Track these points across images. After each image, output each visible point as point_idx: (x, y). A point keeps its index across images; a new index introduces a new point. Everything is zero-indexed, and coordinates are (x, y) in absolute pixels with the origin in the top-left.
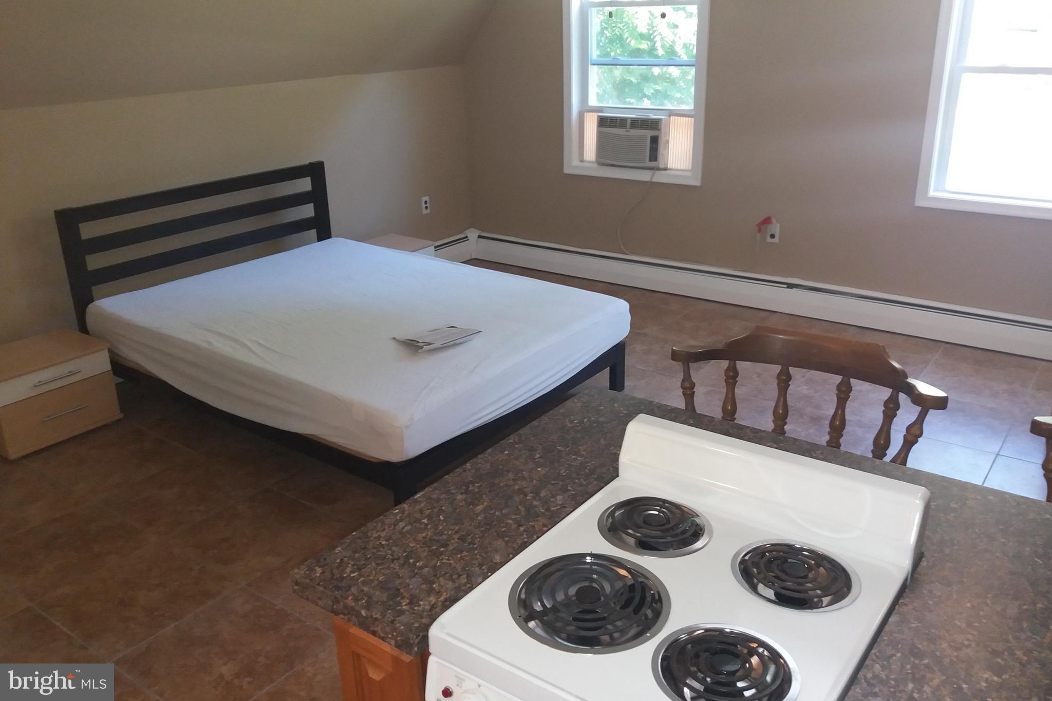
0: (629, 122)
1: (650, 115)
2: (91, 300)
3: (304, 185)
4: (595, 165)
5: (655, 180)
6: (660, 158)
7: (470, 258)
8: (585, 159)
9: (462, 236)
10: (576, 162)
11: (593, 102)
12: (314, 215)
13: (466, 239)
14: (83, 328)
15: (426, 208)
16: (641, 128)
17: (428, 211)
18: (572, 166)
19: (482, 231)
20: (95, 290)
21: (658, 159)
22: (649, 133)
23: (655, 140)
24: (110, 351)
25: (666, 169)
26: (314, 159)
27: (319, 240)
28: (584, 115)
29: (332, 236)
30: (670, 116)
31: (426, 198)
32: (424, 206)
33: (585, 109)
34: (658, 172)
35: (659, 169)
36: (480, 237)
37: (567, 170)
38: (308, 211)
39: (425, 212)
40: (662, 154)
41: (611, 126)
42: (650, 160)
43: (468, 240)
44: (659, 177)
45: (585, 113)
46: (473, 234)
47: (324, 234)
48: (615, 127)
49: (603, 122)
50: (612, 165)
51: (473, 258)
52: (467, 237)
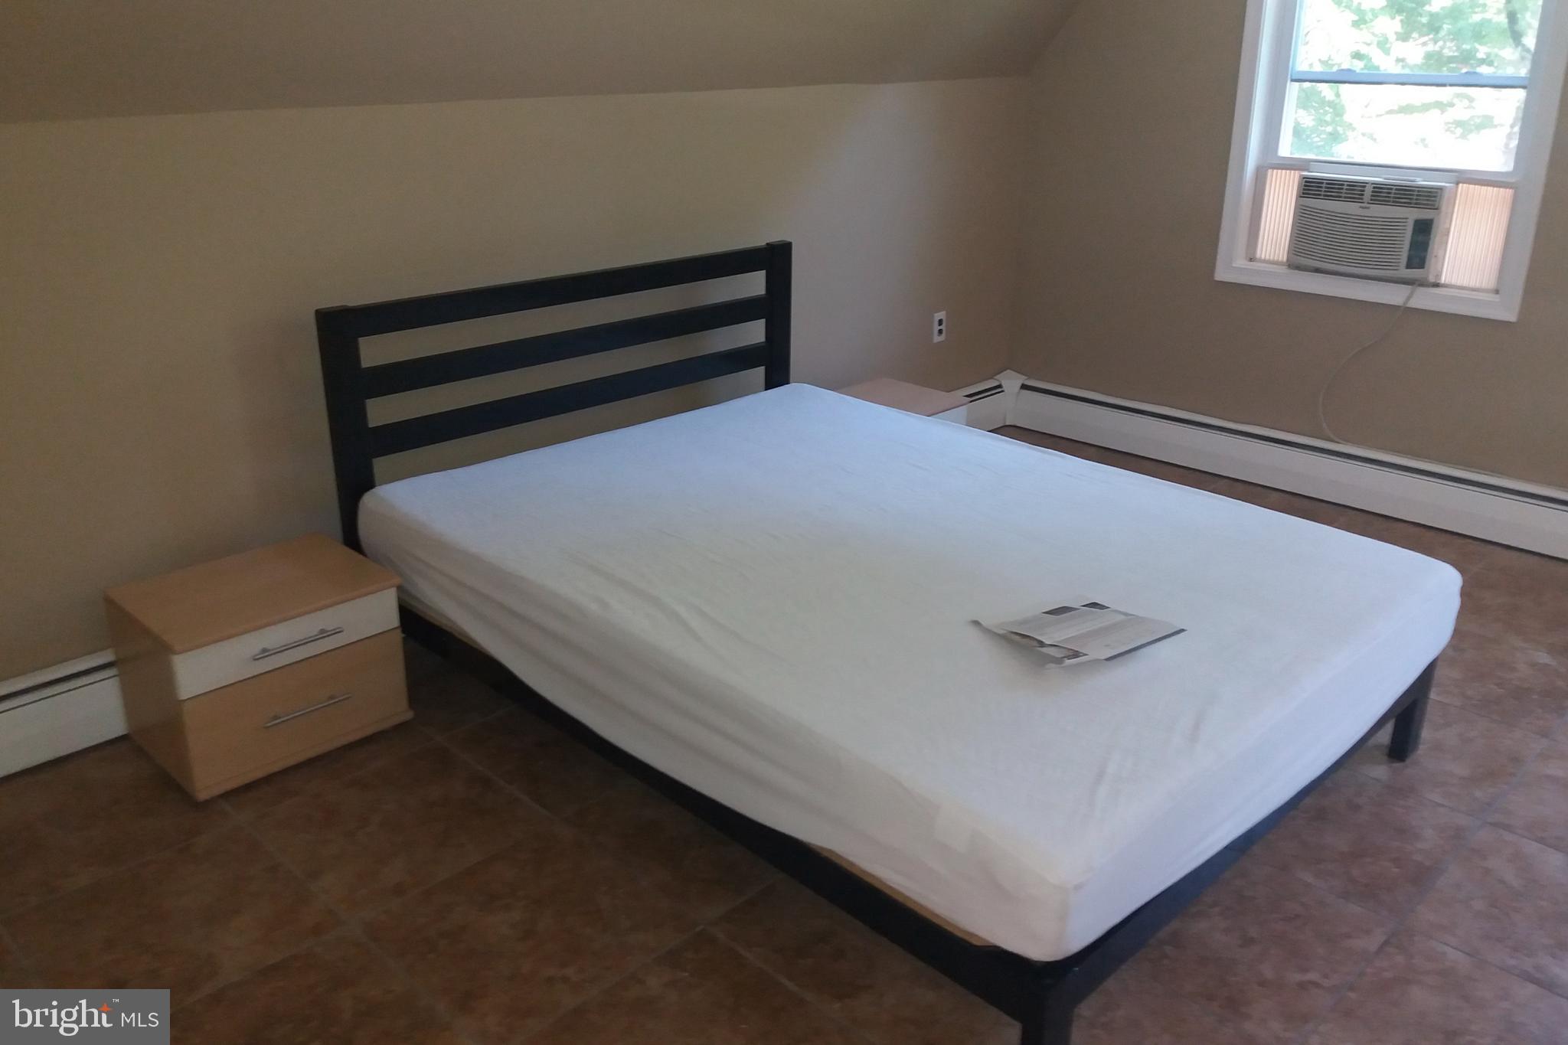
0: (1368, 190)
1: (1418, 179)
2: (370, 485)
3: (754, 284)
4: (1284, 270)
5: (1414, 303)
6: (1431, 262)
7: (1002, 425)
8: (1258, 255)
9: (996, 384)
10: (1240, 262)
11: (1286, 148)
12: (763, 339)
13: (1000, 390)
14: (351, 538)
15: (940, 331)
16: (1396, 203)
17: (942, 338)
18: (1231, 267)
19: (1030, 377)
20: (380, 465)
21: (1426, 266)
22: (1412, 214)
23: (1424, 231)
24: (400, 589)
25: (1437, 285)
26: (775, 237)
27: (766, 390)
28: (1266, 175)
29: (791, 380)
30: (1457, 184)
31: (941, 315)
32: (937, 328)
33: (1272, 163)
34: (1422, 289)
35: (1423, 283)
36: (1024, 387)
37: (1222, 274)
38: (754, 332)
39: (937, 339)
40: (1436, 256)
41: (1327, 197)
42: (1409, 266)
43: (1002, 391)
44: (1423, 299)
45: (1270, 171)
46: (1011, 381)
47: (777, 376)
48: (1338, 198)
49: (1311, 188)
50: (1317, 270)
51: (1007, 424)
52: (1000, 386)
